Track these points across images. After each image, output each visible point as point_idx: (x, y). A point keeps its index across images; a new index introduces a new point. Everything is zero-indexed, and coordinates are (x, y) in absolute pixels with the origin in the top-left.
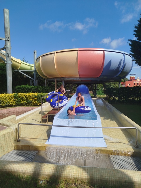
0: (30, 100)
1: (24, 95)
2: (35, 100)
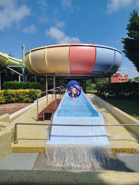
0: (21, 97)
1: (15, 92)
2: (26, 97)
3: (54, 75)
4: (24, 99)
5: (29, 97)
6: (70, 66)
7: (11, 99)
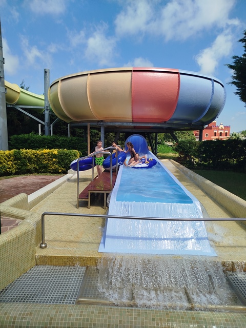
0: (45, 162)
1: (33, 154)
2: (53, 163)
3: (101, 123)
4: (49, 167)
5: (59, 163)
6: (132, 108)
7: (27, 165)
